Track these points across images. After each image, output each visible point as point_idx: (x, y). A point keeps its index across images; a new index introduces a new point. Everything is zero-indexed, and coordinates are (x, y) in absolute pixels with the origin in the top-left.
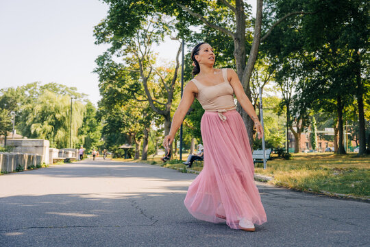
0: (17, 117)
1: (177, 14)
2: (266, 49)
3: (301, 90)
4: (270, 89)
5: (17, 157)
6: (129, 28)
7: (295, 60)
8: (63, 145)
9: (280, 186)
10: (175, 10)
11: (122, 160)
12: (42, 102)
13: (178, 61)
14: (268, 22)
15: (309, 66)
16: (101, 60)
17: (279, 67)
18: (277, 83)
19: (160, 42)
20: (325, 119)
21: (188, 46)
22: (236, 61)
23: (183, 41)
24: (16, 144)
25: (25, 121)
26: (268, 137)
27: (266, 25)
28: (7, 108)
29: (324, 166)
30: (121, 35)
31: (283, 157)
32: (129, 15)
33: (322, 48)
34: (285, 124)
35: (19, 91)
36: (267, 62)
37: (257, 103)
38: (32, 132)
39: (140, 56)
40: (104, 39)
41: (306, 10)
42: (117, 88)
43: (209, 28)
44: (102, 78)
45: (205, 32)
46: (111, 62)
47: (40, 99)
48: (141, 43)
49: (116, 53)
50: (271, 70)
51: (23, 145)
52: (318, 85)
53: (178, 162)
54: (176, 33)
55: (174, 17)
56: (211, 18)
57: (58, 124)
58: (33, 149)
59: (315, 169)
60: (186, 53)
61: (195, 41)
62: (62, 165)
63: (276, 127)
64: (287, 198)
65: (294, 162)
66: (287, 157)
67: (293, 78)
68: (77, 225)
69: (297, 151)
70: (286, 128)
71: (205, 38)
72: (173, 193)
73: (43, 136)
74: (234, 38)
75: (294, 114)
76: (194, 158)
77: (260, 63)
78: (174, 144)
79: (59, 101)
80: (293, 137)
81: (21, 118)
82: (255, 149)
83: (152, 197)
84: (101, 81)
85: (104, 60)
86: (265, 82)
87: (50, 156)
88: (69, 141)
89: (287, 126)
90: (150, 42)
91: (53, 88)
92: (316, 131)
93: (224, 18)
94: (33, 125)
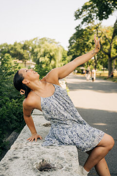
12: (44, 48)
25: (37, 56)
28: (26, 49)
35: (30, 41)
38: (40, 61)
94: (40, 58)
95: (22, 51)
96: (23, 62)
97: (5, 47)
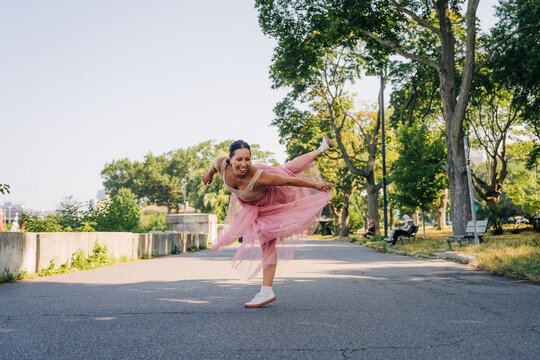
0: (188, 186)
11: (318, 237)
16: (280, 108)
19: (355, 79)
21: (393, 81)
24: (177, 221)
25: (197, 190)
28: (177, 175)
35: (190, 152)
38: (206, 204)
39: (330, 99)
40: (283, 82)
42: (301, 144)
44: (284, 132)
46: (293, 111)
48: (329, 83)
49: (300, 98)
51: (185, 221)
53: (382, 238)
58: (197, 227)
61: (401, 75)
73: (219, 209)
74: (438, 70)
81: (193, 187)
84: (282, 135)
85: (284, 109)
90: (342, 81)
94: (206, 195)
95: (165, 179)
96: (170, 209)
97: (121, 169)
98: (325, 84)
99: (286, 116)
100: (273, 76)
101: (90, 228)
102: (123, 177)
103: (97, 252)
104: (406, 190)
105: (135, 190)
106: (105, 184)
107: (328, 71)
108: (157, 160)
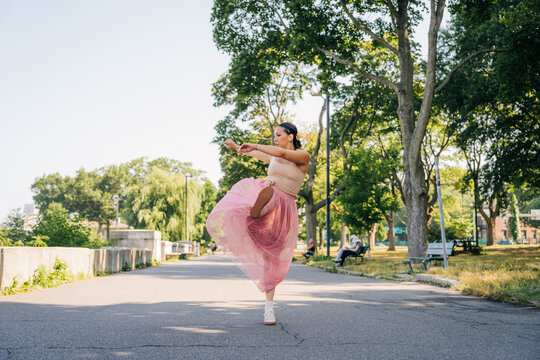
0: (121, 202)
1: (319, 62)
2: (442, 103)
3: (494, 157)
4: (449, 158)
5: (123, 253)
6: (256, 83)
7: (484, 116)
8: (177, 236)
9: (468, 292)
10: (317, 57)
12: (151, 183)
13: (321, 125)
14: (444, 65)
15: (505, 124)
16: (222, 126)
17: (461, 127)
18: (459, 149)
19: (297, 99)
20: (531, 197)
21: (335, 103)
22: (401, 121)
23: (328, 97)
24: (121, 237)
25: (131, 206)
26: (448, 224)
27: (442, 70)
28: (109, 190)
29: (533, 266)
30: (246, 92)
31: (470, 251)
32: (256, 68)
33: (525, 98)
34: (472, 205)
35: (123, 169)
36: (443, 119)
37: (431, 177)
38: (140, 220)
39: (272, 119)
40: (225, 100)
41: (500, 45)
42: (242, 162)
43: (361, 79)
44: (224, 150)
45: (357, 83)
46: (234, 129)
47: (148, 178)
48: (272, 103)
49: (241, 116)
50: (450, 130)
51: (130, 237)
52: (518, 149)
53: (325, 258)
54: (318, 86)
55: (315, 66)
56: (364, 64)
57: (170, 210)
58: (142, 243)
59: (520, 269)
60: (332, 113)
61: (344, 97)
62: (177, 262)
63: (460, 209)
64: (480, 310)
65: (486, 258)
66: (476, 251)
67: (483, 141)
68: (202, 343)
69: (490, 242)
70: (474, 211)
71: (357, 91)
72: (322, 302)
73: (153, 226)
74: (397, 90)
75: (486, 191)
76: (346, 254)
77: (435, 122)
78: (318, 234)
79: (172, 180)
80: (485, 223)
81: (126, 203)
82: (431, 241)
83: (294, 307)
84: (222, 153)
85: (225, 127)
86: (442, 147)
87: (163, 250)
88: (184, 231)
89: (475, 207)
90: (284, 101)
91: (162, 163)
92: (518, 215)
93: (382, 62)
94: (141, 212)
95: (97, 195)
96: (101, 224)
97: (52, 184)
98: (267, 104)
99: (227, 134)
100: (215, 94)
101: (41, 242)
102: (54, 192)
103: (58, 268)
104: (353, 210)
105: (66, 204)
106: (35, 198)
107: (271, 91)
108: (89, 175)
